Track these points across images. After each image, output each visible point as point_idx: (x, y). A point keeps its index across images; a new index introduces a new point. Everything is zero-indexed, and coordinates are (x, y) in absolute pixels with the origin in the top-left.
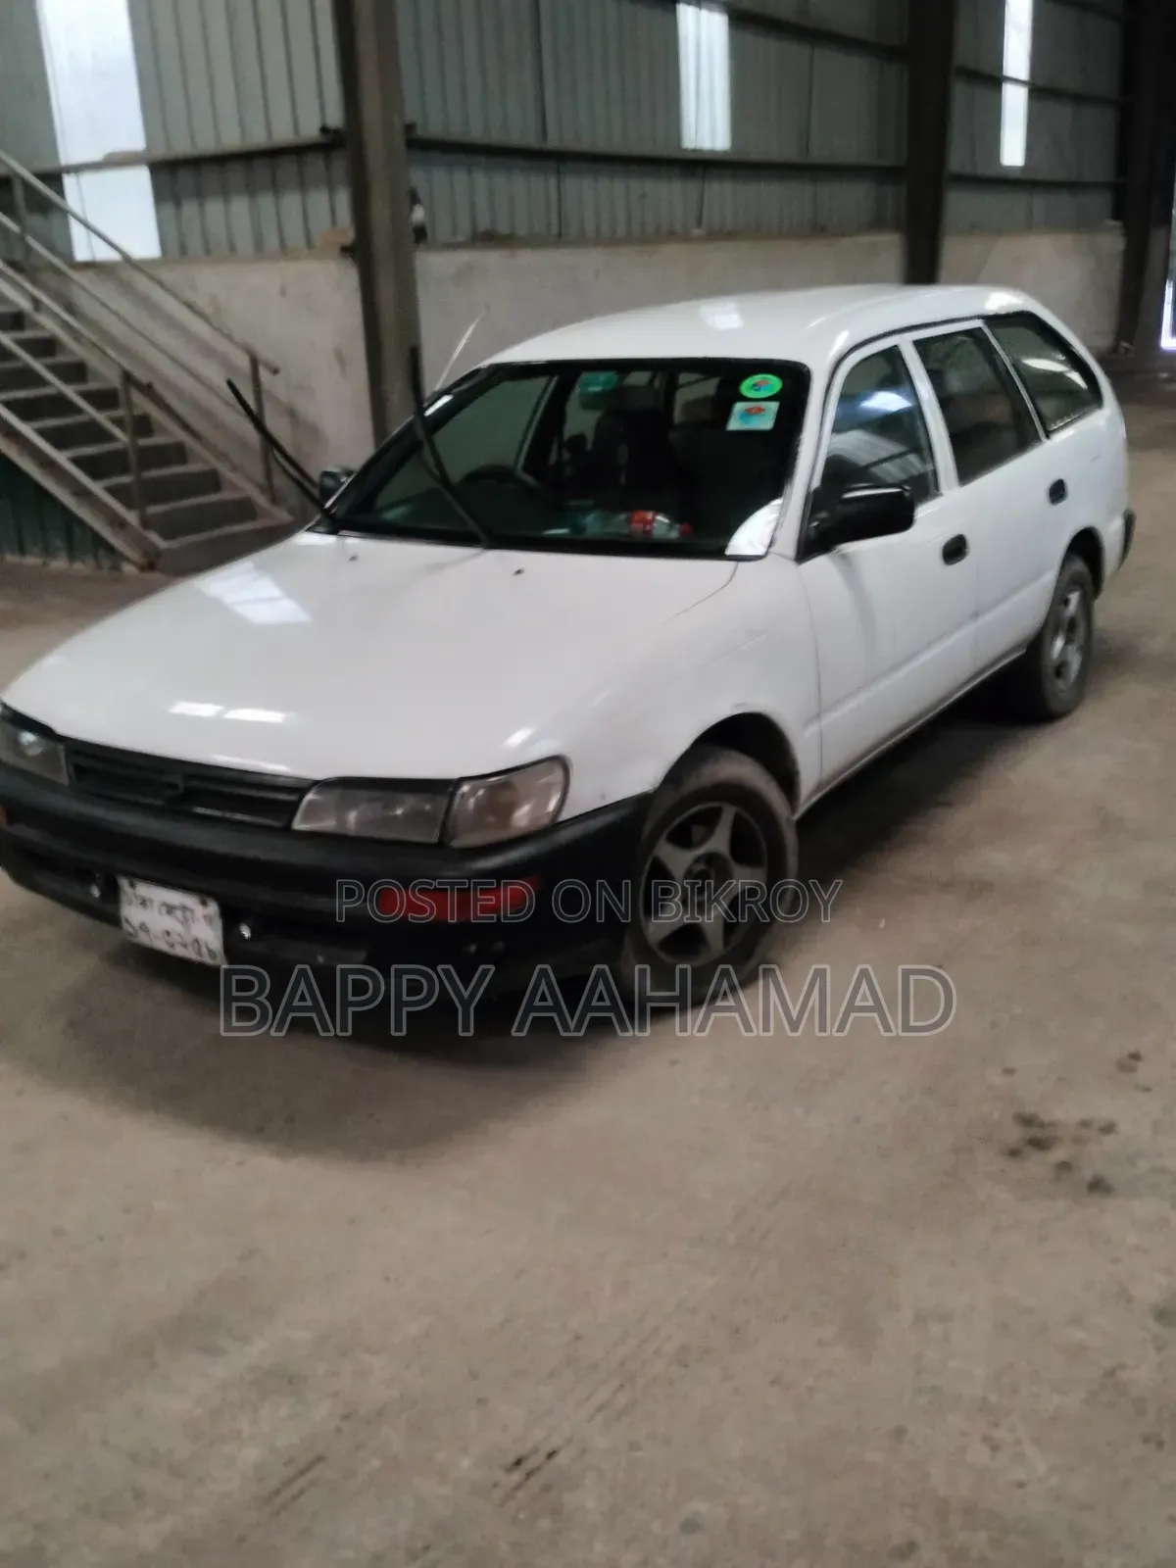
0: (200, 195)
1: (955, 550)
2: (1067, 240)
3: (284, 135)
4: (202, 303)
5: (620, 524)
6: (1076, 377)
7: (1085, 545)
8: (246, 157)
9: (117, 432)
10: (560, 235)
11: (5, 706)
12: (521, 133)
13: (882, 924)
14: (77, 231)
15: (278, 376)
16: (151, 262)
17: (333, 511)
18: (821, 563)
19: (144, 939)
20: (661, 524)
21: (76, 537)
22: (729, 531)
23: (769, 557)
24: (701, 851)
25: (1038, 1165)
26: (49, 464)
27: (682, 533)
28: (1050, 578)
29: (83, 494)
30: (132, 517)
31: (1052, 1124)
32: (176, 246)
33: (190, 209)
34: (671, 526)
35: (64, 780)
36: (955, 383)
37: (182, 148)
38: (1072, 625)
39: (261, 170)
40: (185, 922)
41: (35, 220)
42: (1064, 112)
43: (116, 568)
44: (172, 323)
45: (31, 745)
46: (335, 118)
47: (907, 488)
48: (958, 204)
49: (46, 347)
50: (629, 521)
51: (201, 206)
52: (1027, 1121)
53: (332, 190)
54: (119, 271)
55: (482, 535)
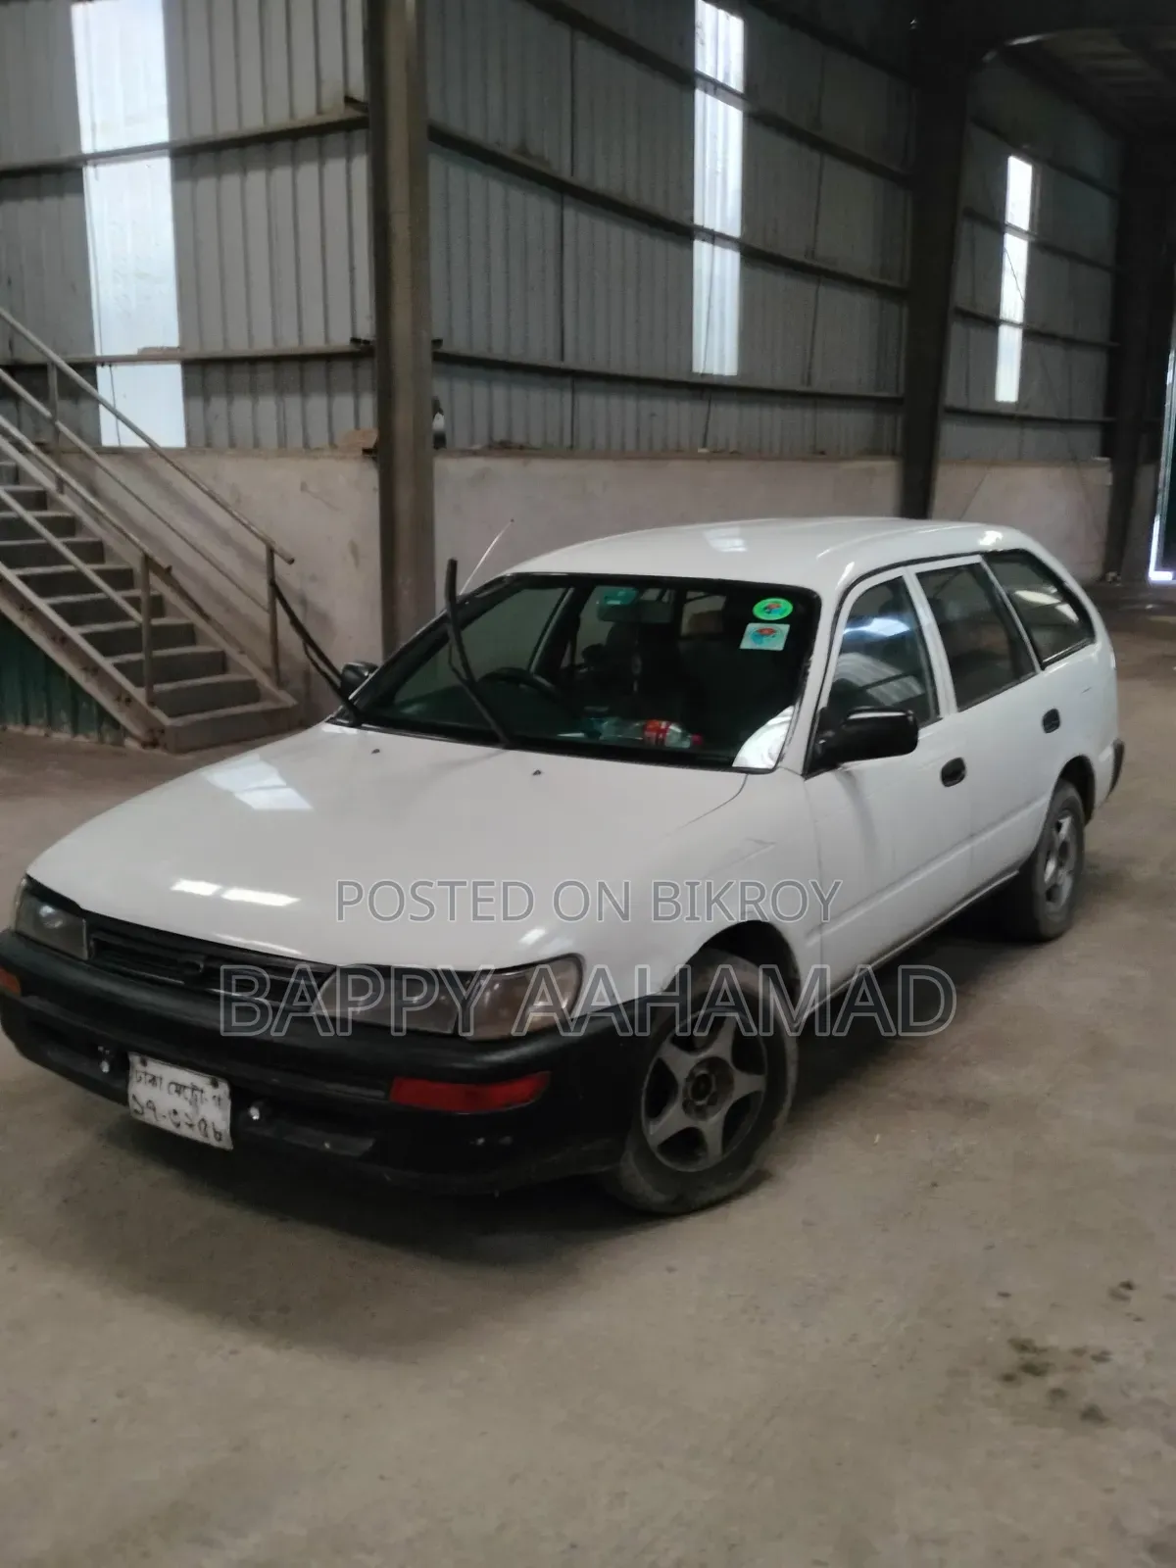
0: (229, 392)
1: (953, 773)
2: (1057, 473)
3: (315, 342)
4: (226, 496)
5: (633, 731)
6: (1067, 610)
7: (1077, 772)
8: (277, 360)
9: (132, 612)
10: (572, 447)
11: (29, 878)
12: (539, 351)
13: (878, 1138)
14: (106, 418)
15: (293, 565)
16: (178, 452)
17: (355, 703)
18: (827, 780)
19: (149, 1117)
20: (674, 733)
21: (80, 710)
22: (737, 743)
23: (778, 771)
24: (703, 1055)
25: (1032, 1391)
26: (62, 640)
27: (694, 744)
28: (1043, 802)
29: (94, 670)
30: (139, 694)
31: (1044, 1350)
32: (200, 438)
33: (218, 404)
34: (684, 736)
35: (85, 955)
36: (954, 611)
37: (215, 348)
38: (1064, 847)
39: (291, 372)
40: (194, 1102)
41: (64, 406)
42: (1055, 353)
43: (119, 743)
44: (193, 511)
45: (50, 917)
46: (366, 330)
47: (911, 712)
48: (953, 435)
49: (67, 526)
50: (644, 728)
51: (230, 403)
52: (1023, 1346)
53: (357, 396)
54: (144, 458)
55: (500, 734)
